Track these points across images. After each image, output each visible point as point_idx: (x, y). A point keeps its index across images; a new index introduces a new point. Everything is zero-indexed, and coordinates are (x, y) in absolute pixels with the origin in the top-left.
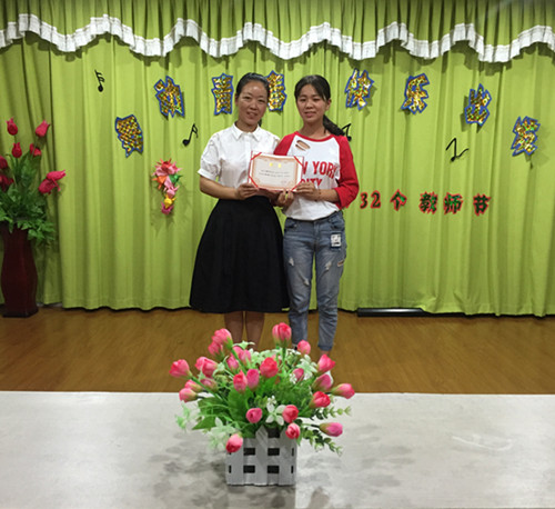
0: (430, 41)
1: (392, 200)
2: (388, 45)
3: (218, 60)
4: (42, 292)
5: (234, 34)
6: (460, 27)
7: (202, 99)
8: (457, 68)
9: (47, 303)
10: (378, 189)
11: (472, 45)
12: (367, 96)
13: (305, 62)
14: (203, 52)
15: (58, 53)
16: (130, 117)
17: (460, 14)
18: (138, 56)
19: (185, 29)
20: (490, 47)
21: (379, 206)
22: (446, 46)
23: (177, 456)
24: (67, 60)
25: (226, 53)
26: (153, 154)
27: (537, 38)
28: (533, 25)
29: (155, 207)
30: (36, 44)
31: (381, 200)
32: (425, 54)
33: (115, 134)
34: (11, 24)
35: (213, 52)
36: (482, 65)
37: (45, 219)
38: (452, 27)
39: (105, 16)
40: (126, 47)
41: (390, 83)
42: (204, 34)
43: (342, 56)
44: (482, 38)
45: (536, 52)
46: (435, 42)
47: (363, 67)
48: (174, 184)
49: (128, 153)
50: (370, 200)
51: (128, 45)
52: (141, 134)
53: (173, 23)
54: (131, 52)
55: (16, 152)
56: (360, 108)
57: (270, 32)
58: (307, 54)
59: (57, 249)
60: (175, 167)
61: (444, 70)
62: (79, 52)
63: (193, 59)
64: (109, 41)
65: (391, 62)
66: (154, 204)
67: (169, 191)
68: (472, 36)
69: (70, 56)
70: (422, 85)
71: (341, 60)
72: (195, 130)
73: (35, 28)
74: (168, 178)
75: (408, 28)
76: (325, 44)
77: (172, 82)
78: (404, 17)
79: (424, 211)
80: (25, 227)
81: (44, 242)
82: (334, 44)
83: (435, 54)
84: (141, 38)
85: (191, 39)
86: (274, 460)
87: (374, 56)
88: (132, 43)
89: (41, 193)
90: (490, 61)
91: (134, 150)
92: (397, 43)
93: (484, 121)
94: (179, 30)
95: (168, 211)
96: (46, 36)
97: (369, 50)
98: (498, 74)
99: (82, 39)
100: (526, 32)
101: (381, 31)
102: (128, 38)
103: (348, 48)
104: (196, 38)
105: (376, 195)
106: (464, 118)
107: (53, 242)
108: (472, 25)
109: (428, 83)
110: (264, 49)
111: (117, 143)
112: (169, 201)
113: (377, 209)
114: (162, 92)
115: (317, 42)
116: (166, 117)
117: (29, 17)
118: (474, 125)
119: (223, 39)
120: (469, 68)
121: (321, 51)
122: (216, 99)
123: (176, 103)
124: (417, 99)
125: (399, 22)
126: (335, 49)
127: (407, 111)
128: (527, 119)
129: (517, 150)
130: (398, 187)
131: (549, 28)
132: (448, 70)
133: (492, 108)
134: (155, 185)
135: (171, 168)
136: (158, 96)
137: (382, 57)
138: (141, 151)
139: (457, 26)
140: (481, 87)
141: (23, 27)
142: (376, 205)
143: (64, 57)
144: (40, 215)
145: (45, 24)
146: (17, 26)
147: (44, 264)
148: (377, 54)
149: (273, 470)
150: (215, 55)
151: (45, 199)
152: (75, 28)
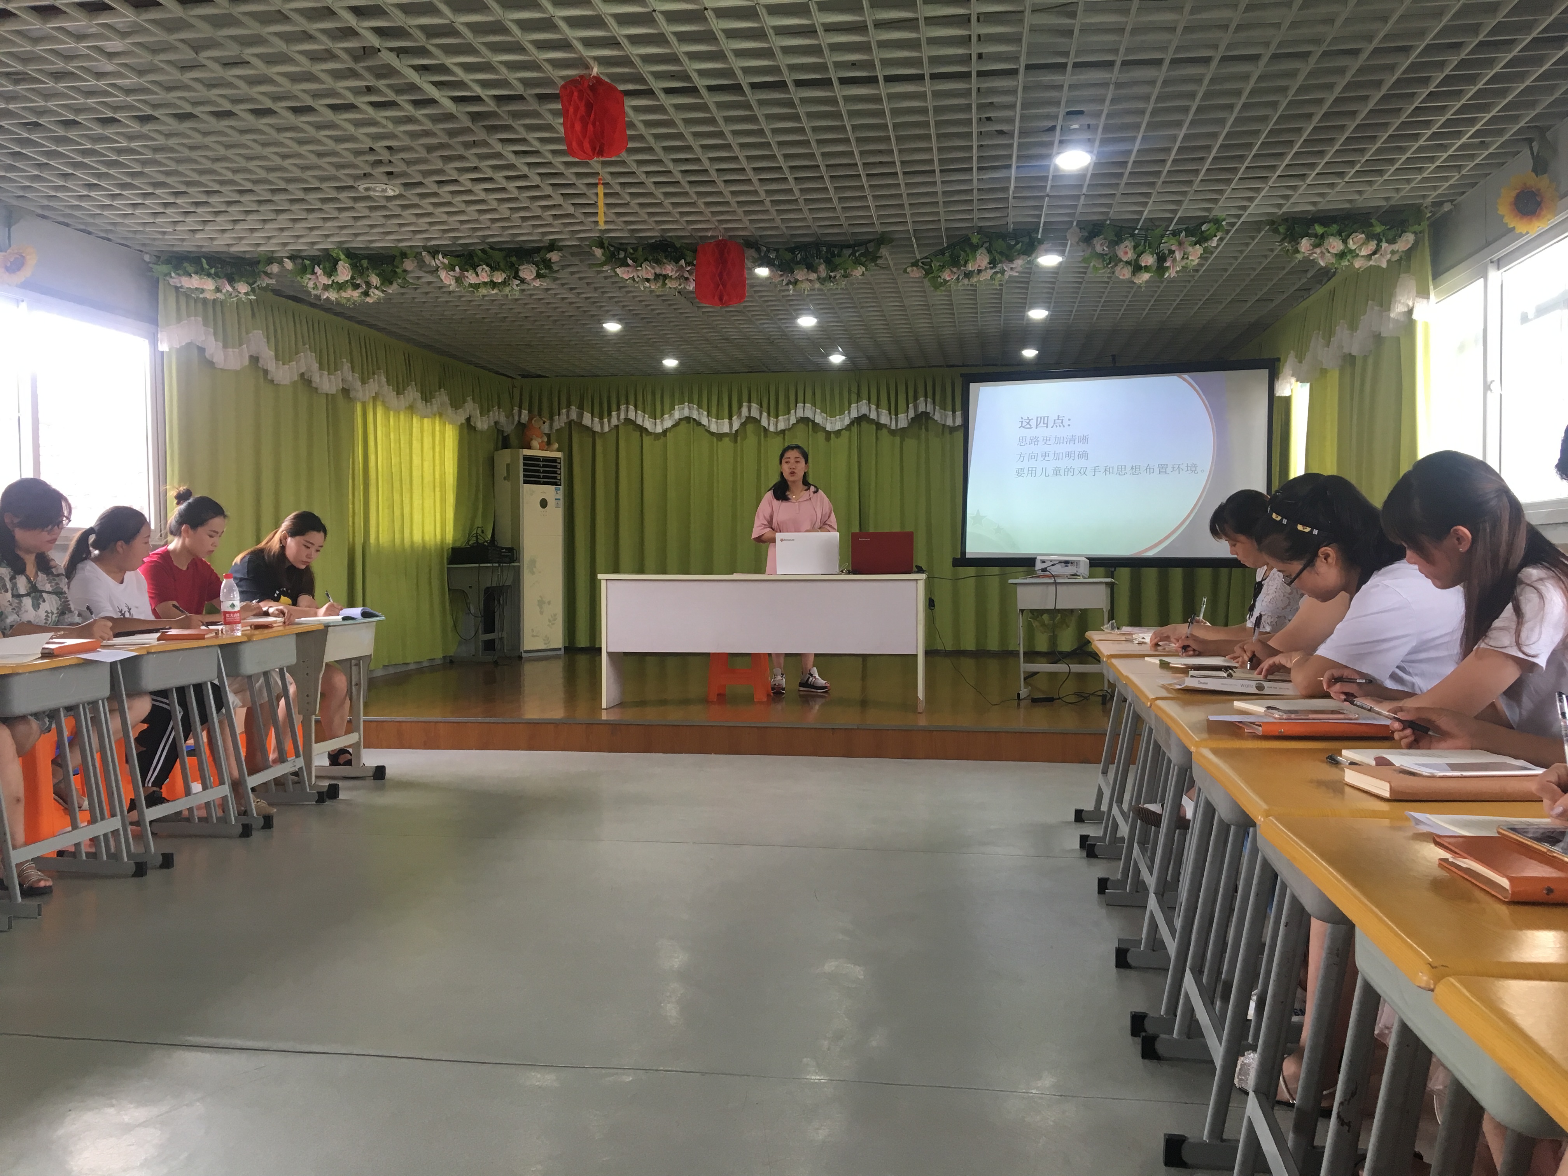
0: (954, 411)
2: (918, 416)
5: (789, 413)
14: (764, 428)
15: (647, 434)
18: (713, 434)
19: (750, 411)
25: (783, 428)
30: (631, 428)
34: (614, 414)
35: (772, 428)
39: (687, 405)
40: (701, 427)
42: (765, 414)
51: (704, 425)
53: (740, 407)
54: (706, 431)
57: (818, 410)
62: (665, 432)
63: (756, 434)
64: (688, 424)
65: (923, 430)
69: (657, 436)
73: (632, 415)
75: (934, 402)
76: (864, 417)
78: (930, 393)
82: (872, 417)
84: (715, 420)
85: (755, 418)
88: (706, 424)
92: (926, 414)
94: (745, 411)
96: (639, 422)
97: (902, 421)
99: (668, 424)
101: (911, 406)
102: (704, 421)
104: (758, 417)
110: (814, 424)
115: (857, 416)
117: (628, 409)
119: (780, 417)
121: (864, 424)
125: (926, 397)
126: (873, 421)
141: (622, 416)
143: (650, 437)
145: (640, 412)
146: (618, 415)
148: (910, 424)
150: (774, 430)
152: (662, 415)
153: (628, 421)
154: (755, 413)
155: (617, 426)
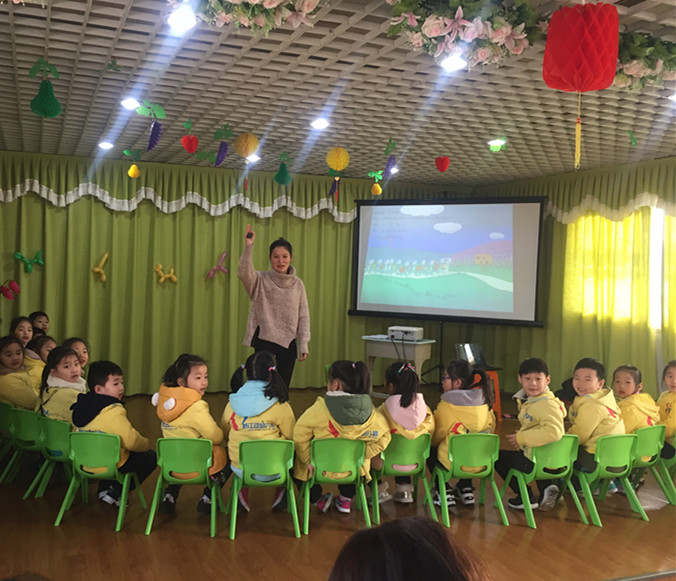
0: (306, 208)
2: (280, 209)
3: (168, 215)
5: (180, 199)
11: (331, 212)
14: (158, 209)
15: (52, 206)
17: (323, 193)
19: (146, 194)
20: (342, 213)
22: (316, 212)
25: (174, 211)
30: (34, 200)
32: (303, 216)
34: (18, 186)
36: (338, 224)
38: (319, 199)
39: (90, 183)
42: (159, 198)
43: (252, 215)
44: (336, 208)
46: (309, 209)
51: (105, 204)
53: (138, 191)
54: (106, 208)
57: (204, 198)
63: (150, 212)
64: (89, 200)
68: (330, 206)
71: (250, 217)
73: (36, 189)
75: (292, 200)
76: (240, 207)
78: (289, 193)
82: (246, 207)
83: (309, 216)
84: (115, 199)
85: (150, 200)
88: (108, 202)
90: (343, 221)
92: (285, 208)
94: (143, 195)
96: (44, 195)
97: (268, 212)
99: (71, 198)
101: (276, 200)
102: (106, 199)
103: (255, 211)
108: (330, 199)
110: (200, 208)
115: (235, 205)
117: (32, 182)
119: (172, 202)
126: (246, 210)
137: (276, 216)
139: (322, 200)
143: (56, 209)
145: (44, 186)
146: (23, 187)
148: (273, 215)
150: (166, 212)
153: (31, 193)
154: (151, 196)
155: (20, 198)
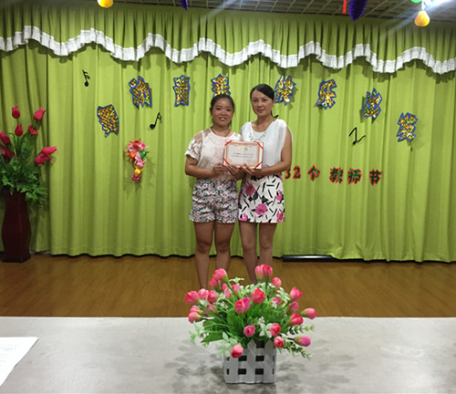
1: (309, 173)
2: (306, 57)
3: (179, 65)
4: (35, 242)
6: (359, 46)
7: (166, 94)
8: (356, 76)
9: (38, 250)
10: (299, 165)
11: (368, 60)
12: (291, 95)
13: (244, 68)
14: (168, 58)
15: (54, 56)
16: (109, 106)
17: (359, 37)
18: (117, 60)
19: (154, 41)
20: (381, 61)
21: (299, 177)
22: (349, 60)
23: (184, 363)
24: (61, 62)
25: (185, 60)
26: (126, 136)
27: (415, 56)
28: (412, 46)
29: (126, 176)
30: (37, 49)
31: (301, 173)
32: (333, 65)
33: (97, 119)
34: (18, 33)
35: (175, 59)
36: (375, 75)
37: (38, 185)
38: (354, 46)
39: (92, 29)
40: (107, 53)
41: (308, 86)
42: (169, 46)
43: (273, 64)
44: (375, 55)
45: (415, 66)
46: (341, 57)
47: (288, 73)
48: (142, 159)
49: (107, 134)
50: (292, 172)
51: (110, 52)
52: (117, 119)
53: (145, 36)
54: (112, 57)
55: (18, 131)
56: (286, 104)
57: (219, 46)
58: (246, 62)
59: (48, 208)
60: (143, 145)
61: (347, 77)
62: (70, 56)
63: (160, 63)
64: (94, 48)
65: (309, 71)
66: (126, 173)
67: (139, 163)
68: (368, 53)
69: (63, 59)
70: (331, 87)
71: (272, 68)
72: (159, 117)
73: (36, 37)
74: (138, 153)
75: (321, 46)
76: (260, 55)
77: (143, 80)
78: (319, 38)
79: (333, 181)
80: (24, 190)
81: (38, 202)
82: (266, 55)
83: (341, 65)
84: (120, 47)
85: (159, 48)
86: (260, 365)
87: (296, 65)
88: (112, 50)
89: (36, 164)
90: (382, 71)
91: (111, 131)
92: (313, 56)
93: (377, 115)
94: (149, 42)
95: (137, 179)
96: (45, 43)
97: (292, 61)
98: (387, 81)
99: (73, 46)
100: (407, 51)
101: (301, 48)
102: (110, 46)
103: (277, 59)
104: (162, 48)
105: (297, 169)
106: (362, 112)
107: (45, 203)
108: (368, 45)
109: (336, 86)
110: (214, 58)
111: (98, 126)
112: (138, 171)
113: (298, 180)
114: (134, 88)
115: (254, 53)
116: (138, 107)
117: (32, 28)
118: (370, 118)
119: (183, 50)
120: (366, 76)
121: (256, 60)
122: (176, 94)
123: (145, 96)
124: (328, 98)
125: (315, 41)
126: (267, 59)
127: (320, 106)
128: (408, 114)
129: (401, 137)
130: (313, 163)
131: (424, 49)
132: (351, 77)
133: (382, 106)
134: (127, 158)
135: (140, 146)
136: (132, 91)
137: (302, 66)
138: (117, 132)
139: (357, 46)
140: (374, 90)
141: (27, 36)
142: (297, 176)
143: (58, 59)
144: (35, 182)
145: (44, 34)
146: (22, 35)
147: (37, 220)
148: (299, 64)
149: (259, 372)
150: (176, 61)
151: (39, 168)
152: (68, 38)
